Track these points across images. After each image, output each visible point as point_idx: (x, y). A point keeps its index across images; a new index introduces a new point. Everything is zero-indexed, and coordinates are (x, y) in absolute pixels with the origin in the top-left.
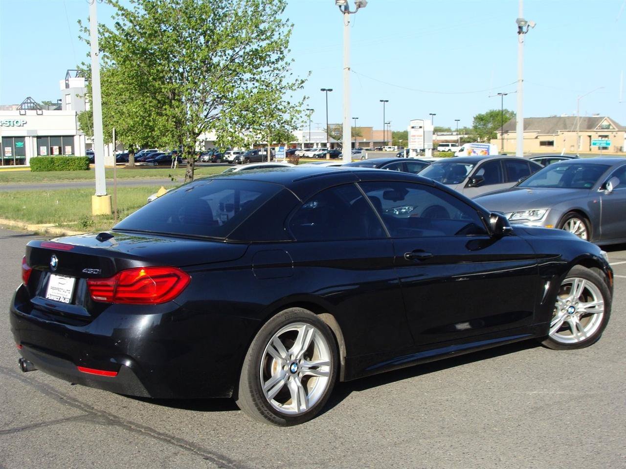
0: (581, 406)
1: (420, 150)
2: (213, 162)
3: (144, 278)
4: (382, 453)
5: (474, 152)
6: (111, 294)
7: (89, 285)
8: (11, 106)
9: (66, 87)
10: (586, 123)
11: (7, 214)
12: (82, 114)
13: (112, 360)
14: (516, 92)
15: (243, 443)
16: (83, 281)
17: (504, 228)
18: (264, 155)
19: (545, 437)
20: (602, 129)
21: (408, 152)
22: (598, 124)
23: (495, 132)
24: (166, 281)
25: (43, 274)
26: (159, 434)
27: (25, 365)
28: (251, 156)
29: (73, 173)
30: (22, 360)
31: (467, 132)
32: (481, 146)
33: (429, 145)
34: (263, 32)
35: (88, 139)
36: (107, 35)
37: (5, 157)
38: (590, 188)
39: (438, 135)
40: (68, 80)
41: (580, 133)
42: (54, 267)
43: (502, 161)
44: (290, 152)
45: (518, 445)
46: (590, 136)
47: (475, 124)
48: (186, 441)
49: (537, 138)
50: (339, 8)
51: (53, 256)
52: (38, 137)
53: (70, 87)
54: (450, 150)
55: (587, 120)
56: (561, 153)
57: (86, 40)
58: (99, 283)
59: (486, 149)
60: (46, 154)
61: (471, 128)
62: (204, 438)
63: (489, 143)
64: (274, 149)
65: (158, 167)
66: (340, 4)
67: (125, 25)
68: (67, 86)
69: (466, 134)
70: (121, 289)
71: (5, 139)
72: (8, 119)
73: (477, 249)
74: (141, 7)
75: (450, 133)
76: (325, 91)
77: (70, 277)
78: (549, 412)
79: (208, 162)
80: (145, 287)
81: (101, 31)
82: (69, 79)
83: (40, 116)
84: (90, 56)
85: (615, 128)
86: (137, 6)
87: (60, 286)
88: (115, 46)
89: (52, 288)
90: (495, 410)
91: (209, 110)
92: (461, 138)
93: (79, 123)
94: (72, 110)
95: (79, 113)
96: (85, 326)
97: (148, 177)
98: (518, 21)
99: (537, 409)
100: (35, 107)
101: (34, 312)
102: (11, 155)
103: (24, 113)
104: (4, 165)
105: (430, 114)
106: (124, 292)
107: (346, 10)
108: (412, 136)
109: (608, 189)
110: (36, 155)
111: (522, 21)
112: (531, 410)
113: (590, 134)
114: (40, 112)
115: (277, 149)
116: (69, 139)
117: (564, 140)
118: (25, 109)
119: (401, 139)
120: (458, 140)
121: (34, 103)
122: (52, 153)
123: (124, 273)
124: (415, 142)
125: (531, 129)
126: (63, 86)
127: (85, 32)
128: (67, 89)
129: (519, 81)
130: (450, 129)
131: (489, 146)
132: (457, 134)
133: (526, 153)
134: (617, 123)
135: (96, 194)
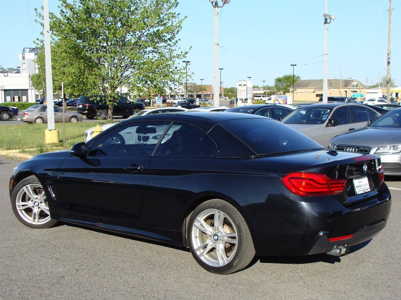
1: (245, 99)
5: (278, 101)
9: (23, 59)
12: (33, 76)
14: (323, 62)
18: (148, 102)
20: (353, 87)
21: (237, 101)
23: (288, 88)
31: (269, 88)
32: (282, 97)
33: (250, 96)
35: (37, 92)
39: (255, 90)
41: (340, 89)
46: (346, 91)
47: (276, 84)
49: (314, 92)
50: (211, 3)
52: (5, 90)
53: (26, 59)
54: (261, 99)
55: (344, 81)
57: (40, 23)
59: (285, 99)
60: (10, 101)
61: (273, 86)
66: (212, 1)
67: (67, 12)
68: (24, 58)
69: (268, 90)
75: (259, 89)
81: (51, 17)
82: (25, 54)
83: (6, 77)
84: (43, 34)
85: (361, 86)
88: (60, 27)
92: (267, 92)
93: (31, 82)
94: (27, 73)
95: (31, 75)
98: (325, 15)
100: (3, 72)
105: (248, 77)
107: (216, 5)
108: (239, 91)
110: (3, 102)
111: (327, 16)
113: (346, 90)
114: (6, 74)
115: (157, 98)
116: (24, 92)
119: (230, 93)
120: (265, 93)
121: (2, 69)
122: (14, 100)
124: (241, 94)
125: (310, 87)
126: (21, 58)
127: (40, 17)
128: (24, 60)
129: (325, 54)
130: (258, 87)
131: (287, 97)
132: (263, 90)
133: (308, 101)
134: (362, 84)
135: (48, 129)
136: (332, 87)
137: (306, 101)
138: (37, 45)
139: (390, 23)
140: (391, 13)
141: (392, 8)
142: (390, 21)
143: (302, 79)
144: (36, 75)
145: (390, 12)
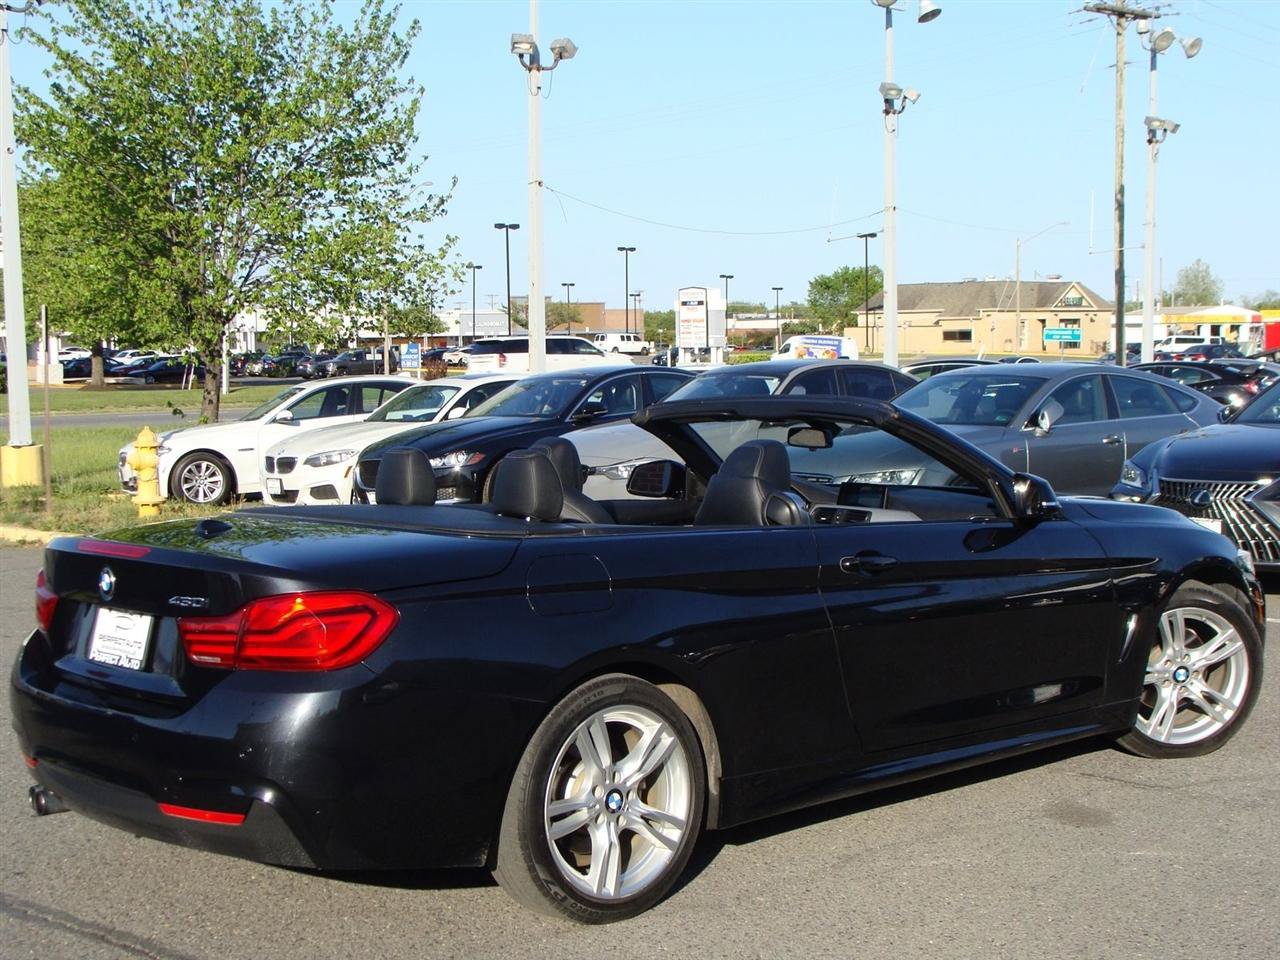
0: (936, 851)
1: (700, 349)
2: (270, 376)
3: (300, 616)
4: (528, 950)
5: (811, 354)
6: (231, 650)
7: (183, 632)
10: (1035, 294)
13: (236, 790)
15: (251, 937)
16: (169, 625)
17: (1044, 504)
18: (377, 361)
19: (854, 911)
20: (1067, 306)
21: (675, 356)
22: (1057, 298)
23: (853, 312)
24: (347, 623)
25: (83, 607)
26: (82, 924)
27: (43, 802)
28: (350, 363)
30: (37, 790)
31: (797, 312)
32: (825, 342)
33: (718, 339)
34: (359, 108)
36: (33, 109)
38: (1006, 424)
39: (739, 319)
41: (1024, 315)
42: (107, 593)
43: (838, 372)
44: (433, 355)
45: (799, 928)
46: (1043, 321)
47: (813, 296)
48: (135, 937)
49: (937, 323)
50: (518, 59)
51: (106, 569)
55: (1036, 288)
56: (977, 356)
58: (208, 626)
59: (834, 348)
61: (806, 304)
62: (174, 929)
63: (842, 335)
64: (397, 349)
65: (154, 385)
66: (521, 51)
67: (72, 89)
69: (795, 317)
70: (252, 638)
73: (989, 549)
74: (109, 52)
75: (764, 315)
76: (505, 229)
77: (142, 614)
78: (872, 864)
79: (260, 375)
80: (304, 633)
81: (22, 100)
85: (1092, 304)
86: (100, 51)
87: (120, 634)
88: (52, 133)
89: (102, 637)
90: (766, 863)
91: (251, 267)
92: (786, 326)
96: (172, 718)
97: (133, 408)
98: (884, 89)
99: (848, 859)
101: (61, 687)
105: (722, 276)
106: (258, 645)
107: (534, 63)
108: (683, 321)
109: (1041, 425)
111: (892, 89)
112: (835, 861)
113: (1042, 316)
115: (404, 348)
117: (992, 330)
119: (661, 328)
120: (778, 329)
123: (257, 606)
124: (689, 333)
125: (924, 307)
129: (887, 209)
130: (763, 307)
131: (840, 341)
132: (778, 318)
133: (915, 355)
134: (1097, 296)
135: (10, 443)
136: (996, 307)
137: (910, 355)
139: (1120, 105)
140: (1121, 75)
141: (1125, 59)
142: (1121, 101)
145: (1117, 72)
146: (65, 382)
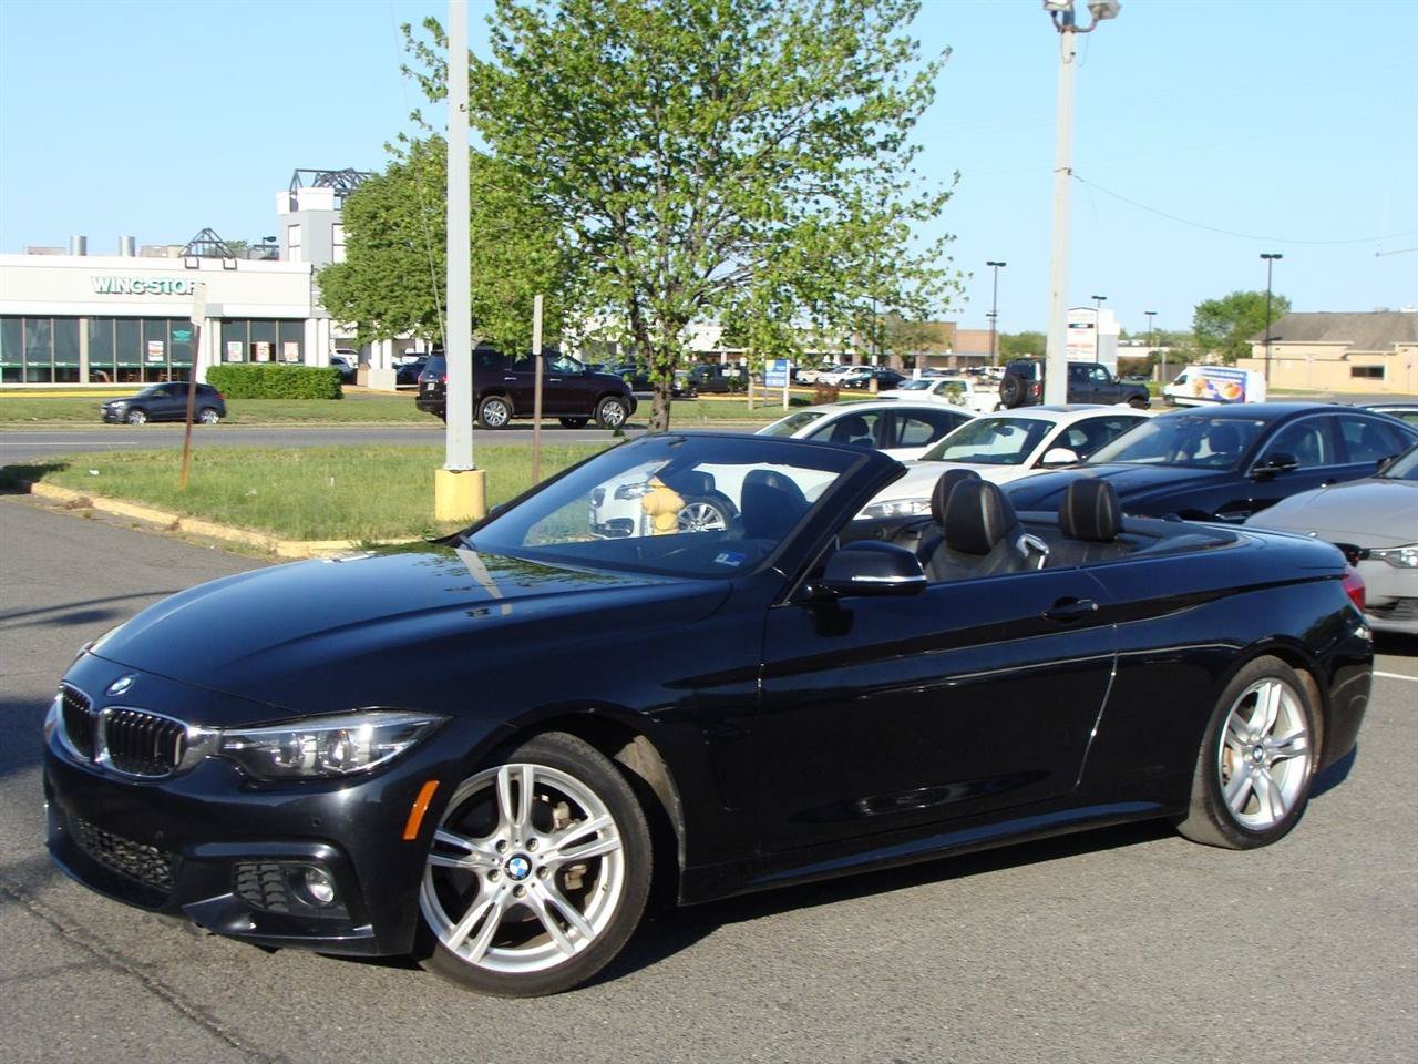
5: (1211, 387)
8: (165, 249)
9: (291, 210)
11: (215, 510)
12: (328, 272)
23: (1248, 342)
29: (306, 406)
32: (1228, 374)
35: (336, 327)
37: (148, 364)
40: (296, 193)
47: (1198, 322)
49: (1344, 358)
50: (1050, 17)
52: (225, 321)
53: (300, 209)
57: (420, 78)
59: (1239, 381)
60: (240, 360)
61: (1190, 331)
63: (1238, 366)
66: (1054, 8)
68: (294, 206)
71: (150, 322)
72: (159, 277)
82: (299, 190)
83: (232, 273)
84: (419, 119)
93: (318, 292)
94: (303, 260)
95: (318, 267)
100: (220, 252)
102: (161, 359)
103: (196, 265)
104: (145, 381)
105: (1095, 297)
107: (1069, 23)
108: (1069, 345)
110: (218, 363)
114: (230, 263)
115: (770, 364)
116: (292, 327)
117: (1409, 367)
118: (197, 256)
121: (216, 243)
122: (254, 358)
125: (1331, 339)
126: (284, 206)
127: (418, 56)
128: (294, 213)
131: (1245, 374)
132: (1141, 345)
133: (1321, 393)
135: (446, 466)
136: (1414, 341)
137: (1314, 393)
138: (400, 157)
143: (1295, 309)
144: (338, 267)
146: (398, 389)
